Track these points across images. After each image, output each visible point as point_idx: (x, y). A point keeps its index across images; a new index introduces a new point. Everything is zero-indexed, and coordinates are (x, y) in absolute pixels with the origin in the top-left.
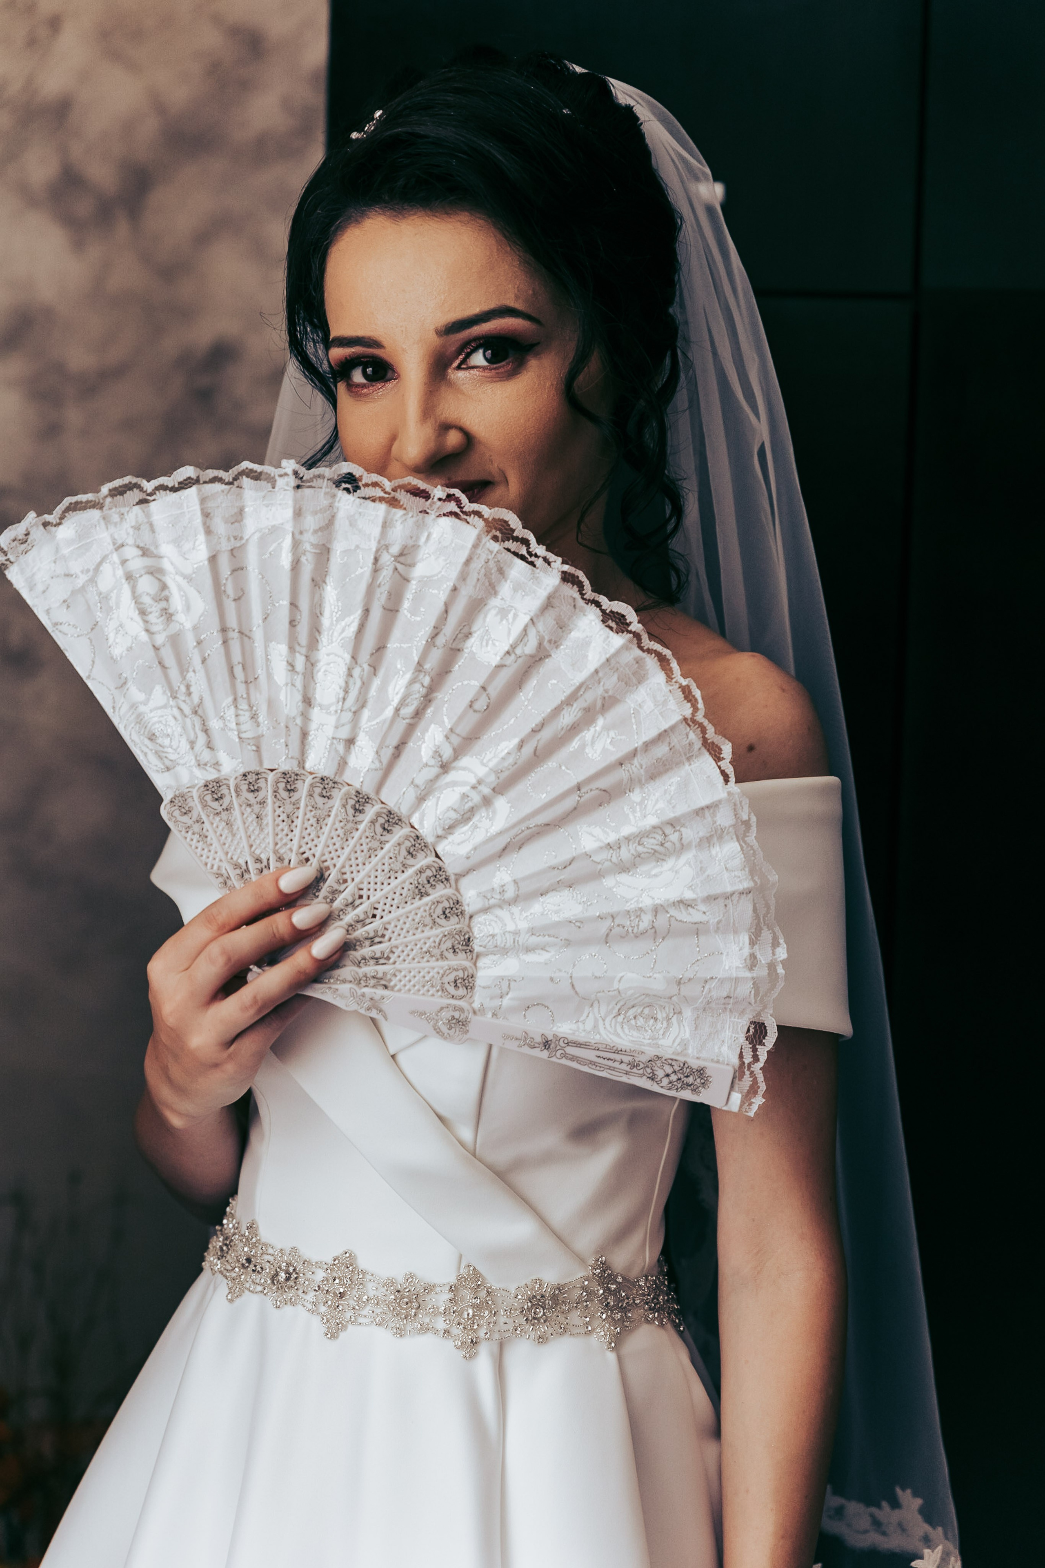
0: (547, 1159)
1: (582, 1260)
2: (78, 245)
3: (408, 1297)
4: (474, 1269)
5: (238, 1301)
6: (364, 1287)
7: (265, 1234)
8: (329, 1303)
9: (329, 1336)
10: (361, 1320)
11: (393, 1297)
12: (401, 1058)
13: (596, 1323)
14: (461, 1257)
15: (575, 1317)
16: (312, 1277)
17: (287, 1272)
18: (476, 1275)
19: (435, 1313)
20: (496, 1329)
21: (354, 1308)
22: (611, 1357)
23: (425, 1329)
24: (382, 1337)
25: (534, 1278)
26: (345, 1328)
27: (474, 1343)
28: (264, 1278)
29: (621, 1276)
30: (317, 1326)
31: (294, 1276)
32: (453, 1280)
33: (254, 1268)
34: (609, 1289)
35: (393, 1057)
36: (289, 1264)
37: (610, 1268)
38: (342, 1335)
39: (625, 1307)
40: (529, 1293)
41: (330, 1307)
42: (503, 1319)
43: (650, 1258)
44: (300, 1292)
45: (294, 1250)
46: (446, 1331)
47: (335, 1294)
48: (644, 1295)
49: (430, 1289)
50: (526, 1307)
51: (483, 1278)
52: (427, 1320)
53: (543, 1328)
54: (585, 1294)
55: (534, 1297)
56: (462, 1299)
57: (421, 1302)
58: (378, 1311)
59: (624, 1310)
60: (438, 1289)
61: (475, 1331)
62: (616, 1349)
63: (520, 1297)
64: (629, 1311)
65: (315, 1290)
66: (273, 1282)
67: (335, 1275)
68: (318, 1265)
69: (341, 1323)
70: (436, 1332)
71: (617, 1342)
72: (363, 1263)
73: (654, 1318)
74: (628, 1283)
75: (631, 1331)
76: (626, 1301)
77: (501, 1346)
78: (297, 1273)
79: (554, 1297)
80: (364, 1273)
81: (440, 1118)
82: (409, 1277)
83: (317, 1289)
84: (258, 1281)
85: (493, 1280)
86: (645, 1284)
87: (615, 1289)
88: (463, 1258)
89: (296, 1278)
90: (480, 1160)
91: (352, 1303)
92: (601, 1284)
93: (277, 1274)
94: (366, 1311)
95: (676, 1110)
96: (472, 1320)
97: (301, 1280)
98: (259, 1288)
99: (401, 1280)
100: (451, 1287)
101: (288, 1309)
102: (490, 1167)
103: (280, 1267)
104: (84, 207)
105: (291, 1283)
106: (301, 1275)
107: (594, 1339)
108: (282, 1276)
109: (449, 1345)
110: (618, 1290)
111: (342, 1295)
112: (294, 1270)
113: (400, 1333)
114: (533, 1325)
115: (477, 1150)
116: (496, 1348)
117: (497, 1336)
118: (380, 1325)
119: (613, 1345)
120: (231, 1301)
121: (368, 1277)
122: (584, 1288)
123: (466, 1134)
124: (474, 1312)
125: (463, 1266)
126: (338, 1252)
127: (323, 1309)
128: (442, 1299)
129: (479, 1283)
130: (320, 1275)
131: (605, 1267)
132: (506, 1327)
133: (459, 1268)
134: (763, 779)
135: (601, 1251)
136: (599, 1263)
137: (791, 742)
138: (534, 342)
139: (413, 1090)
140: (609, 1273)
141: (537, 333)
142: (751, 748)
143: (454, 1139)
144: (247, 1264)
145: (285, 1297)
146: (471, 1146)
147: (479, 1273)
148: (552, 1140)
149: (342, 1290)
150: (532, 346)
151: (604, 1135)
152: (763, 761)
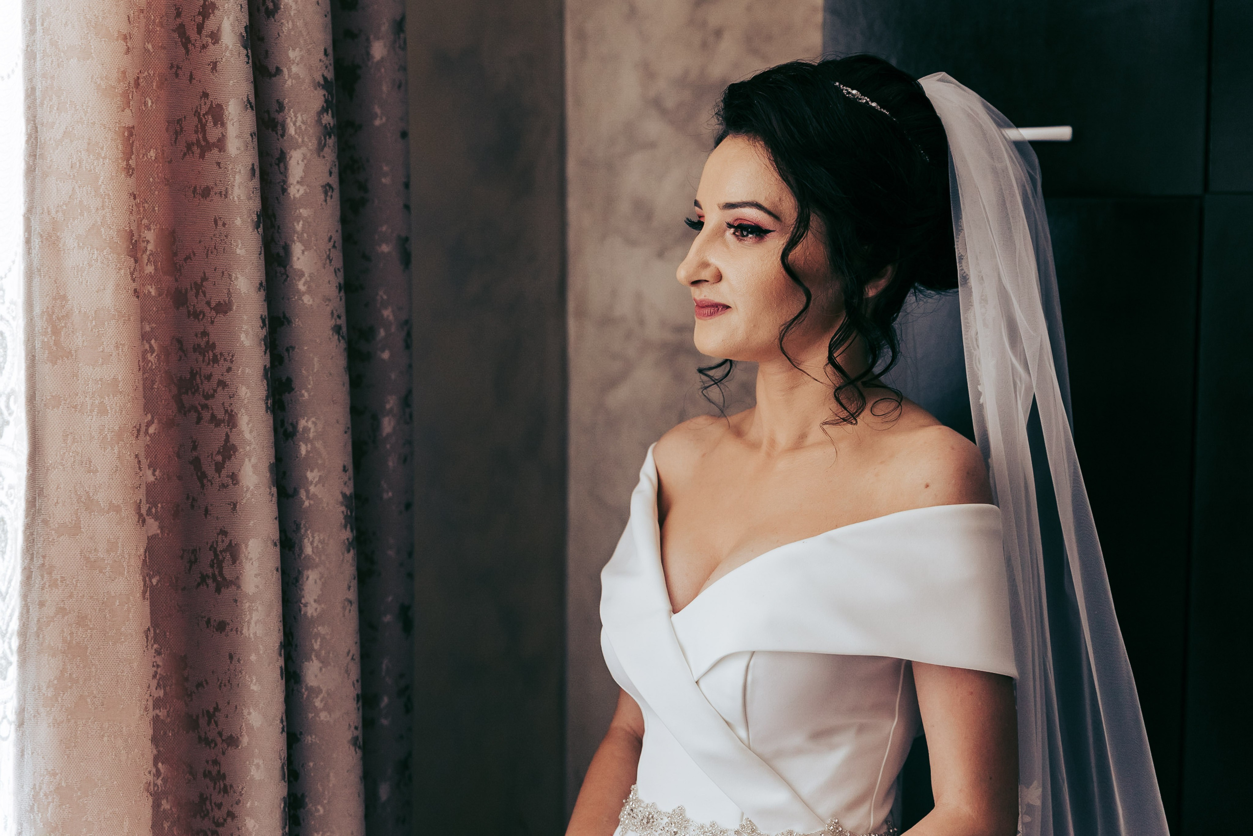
0: (798, 752)
1: (822, 820)
4: (750, 821)
6: (688, 829)
7: (641, 795)
12: (701, 683)
14: (743, 814)
16: (661, 821)
25: (788, 828)
28: (637, 822)
29: (849, 832)
31: (651, 820)
32: (737, 827)
33: (633, 816)
35: (696, 682)
36: (650, 814)
37: (840, 826)
43: (874, 822)
44: (654, 831)
45: (653, 805)
47: (671, 832)
49: (724, 832)
51: (756, 827)
60: (729, 833)
65: (662, 830)
66: (641, 824)
67: (672, 821)
72: (689, 814)
78: (653, 819)
80: (688, 820)
81: (727, 722)
82: (713, 825)
84: (634, 823)
85: (762, 829)
88: (744, 815)
90: (753, 752)
93: (643, 820)
95: (895, 728)
98: (635, 826)
99: (708, 826)
100: (736, 831)
102: (759, 755)
103: (645, 815)
105: (649, 825)
106: (655, 820)
108: (645, 821)
111: (675, 834)
112: (652, 817)
115: (750, 743)
121: (690, 823)
123: (742, 733)
125: (744, 819)
126: (675, 807)
129: (753, 830)
130: (666, 820)
131: (837, 826)
133: (742, 821)
134: (934, 506)
135: (835, 815)
136: (833, 823)
137: (953, 481)
138: (771, 229)
139: (708, 703)
140: (840, 829)
141: (773, 224)
142: (927, 486)
143: (736, 737)
144: (631, 813)
145: (645, 833)
146: (746, 742)
147: (753, 824)
148: (797, 739)
149: (675, 830)
150: (769, 231)
151: (837, 739)
152: (935, 494)
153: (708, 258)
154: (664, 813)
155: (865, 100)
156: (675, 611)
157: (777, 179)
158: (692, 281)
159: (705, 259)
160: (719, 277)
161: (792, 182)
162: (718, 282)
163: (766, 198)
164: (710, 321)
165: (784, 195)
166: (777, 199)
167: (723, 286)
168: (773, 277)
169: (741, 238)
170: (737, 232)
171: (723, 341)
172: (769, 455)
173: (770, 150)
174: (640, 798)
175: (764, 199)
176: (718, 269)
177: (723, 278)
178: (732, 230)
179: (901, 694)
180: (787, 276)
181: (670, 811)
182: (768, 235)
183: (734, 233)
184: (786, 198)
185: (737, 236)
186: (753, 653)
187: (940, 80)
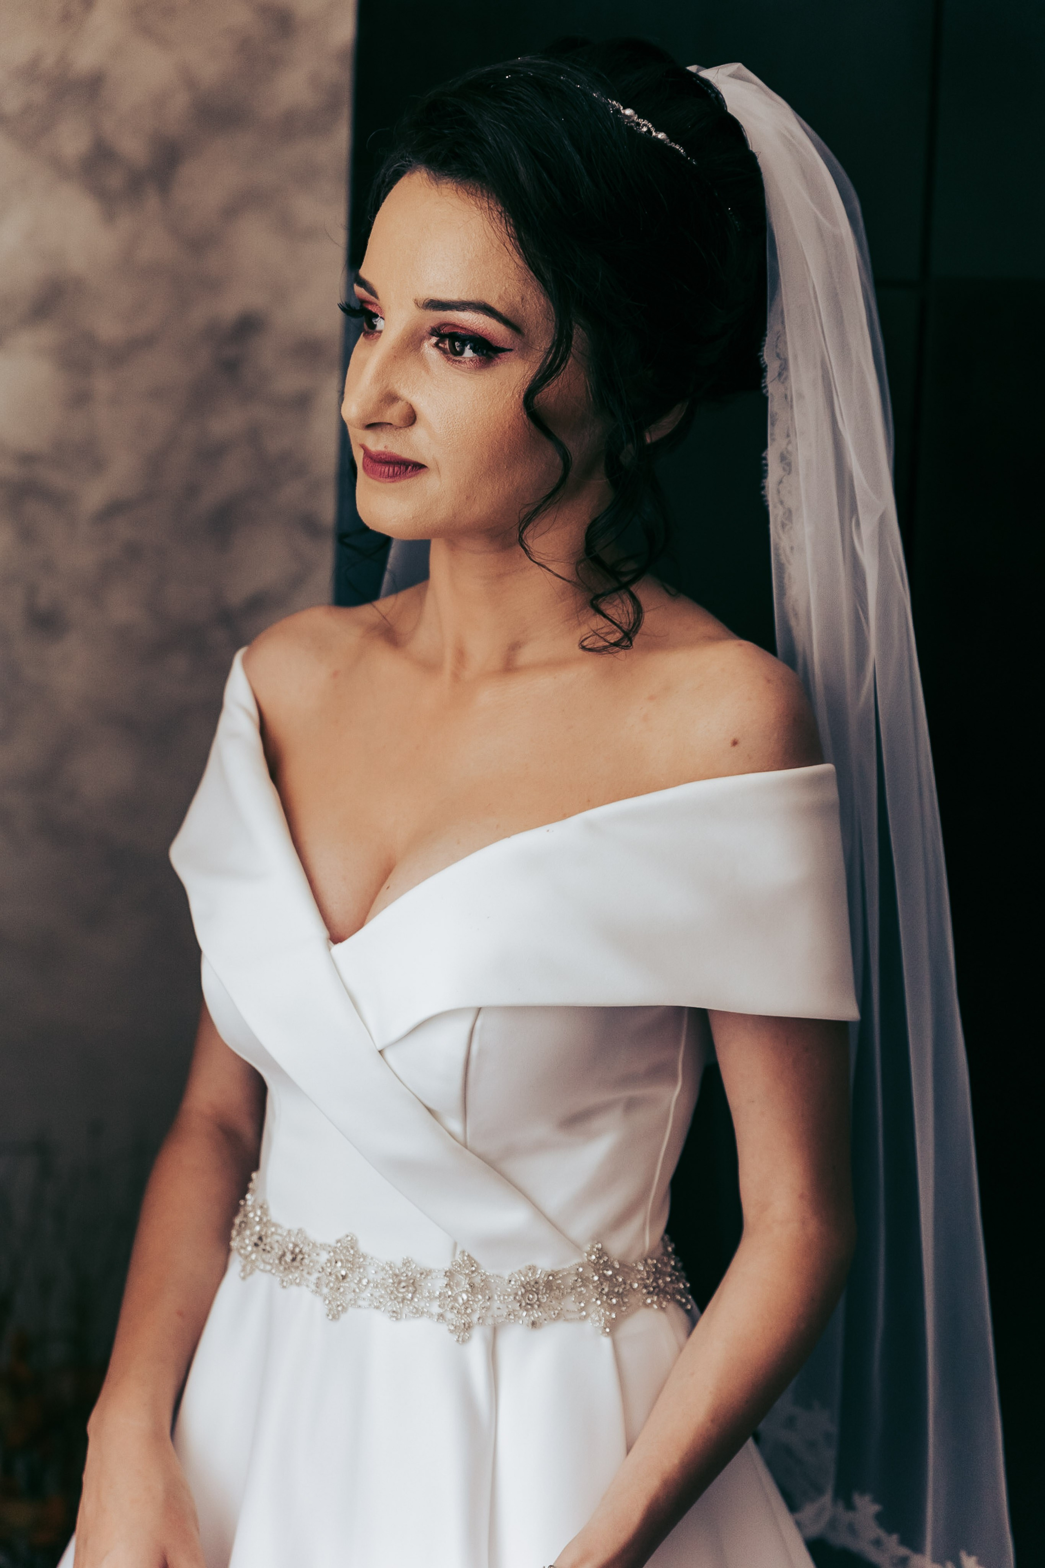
0: (540, 1147)
1: (577, 1247)
2: (109, 216)
3: (405, 1281)
4: (469, 1256)
5: (250, 1279)
6: (364, 1270)
7: (275, 1214)
8: (332, 1285)
9: (330, 1317)
10: (360, 1303)
11: (391, 1281)
12: (388, 1054)
13: (591, 1309)
14: (455, 1245)
15: (570, 1303)
16: (317, 1258)
17: (292, 1252)
18: (471, 1261)
19: (431, 1298)
20: (490, 1313)
21: (354, 1291)
22: (606, 1342)
23: (419, 1313)
24: (380, 1320)
25: (528, 1263)
26: (345, 1309)
27: (468, 1327)
28: (272, 1258)
29: (618, 1261)
30: (320, 1307)
31: (300, 1257)
32: (447, 1266)
33: (264, 1248)
34: (605, 1275)
35: (380, 1052)
36: (295, 1245)
37: (606, 1254)
38: (343, 1317)
39: (622, 1293)
40: (523, 1279)
41: (331, 1288)
42: (497, 1304)
43: (650, 1241)
44: (305, 1273)
45: (300, 1231)
46: (441, 1316)
47: (337, 1277)
48: (642, 1279)
49: (426, 1273)
50: (520, 1293)
51: (478, 1264)
52: (422, 1304)
53: (536, 1314)
54: (579, 1280)
55: (528, 1283)
56: (458, 1284)
57: (417, 1286)
58: (377, 1294)
59: (619, 1295)
60: (434, 1274)
61: (468, 1315)
62: (612, 1334)
63: (513, 1283)
64: (626, 1296)
65: (319, 1272)
66: (280, 1263)
67: (337, 1257)
68: (323, 1247)
69: (341, 1305)
70: (431, 1316)
71: (612, 1327)
72: (363, 1246)
73: (653, 1302)
74: (625, 1268)
75: (628, 1315)
76: (623, 1286)
77: (495, 1330)
78: (302, 1254)
79: (549, 1285)
80: (364, 1257)
81: (429, 1110)
82: (407, 1263)
83: (321, 1270)
84: (267, 1260)
85: (488, 1267)
86: (644, 1268)
87: (611, 1276)
88: (458, 1245)
89: (302, 1259)
90: (472, 1151)
91: (353, 1286)
92: (596, 1271)
93: (284, 1255)
94: (367, 1294)
95: (677, 1100)
96: (466, 1304)
97: (306, 1261)
98: (268, 1267)
99: (399, 1264)
100: (446, 1272)
101: (294, 1289)
102: (480, 1156)
103: (287, 1247)
104: (115, 180)
105: (295, 1264)
106: (306, 1256)
107: (588, 1325)
108: (289, 1257)
109: (443, 1329)
110: (614, 1276)
111: (344, 1277)
112: (301, 1251)
113: (396, 1315)
114: (527, 1310)
115: (468, 1140)
116: (489, 1332)
117: (490, 1321)
118: (377, 1308)
119: (608, 1330)
120: (244, 1278)
121: (368, 1260)
122: (578, 1274)
123: (455, 1126)
124: (468, 1297)
125: (458, 1252)
126: (340, 1235)
127: (325, 1290)
128: (438, 1284)
129: (474, 1269)
130: (324, 1257)
131: (602, 1253)
132: (498, 1312)
133: (454, 1255)
134: (748, 773)
135: (598, 1237)
136: (595, 1250)
137: (776, 735)
138: (506, 347)
139: (401, 1084)
140: (606, 1259)
141: (511, 338)
142: (735, 743)
143: (444, 1131)
144: (259, 1243)
145: (291, 1277)
146: (461, 1138)
147: (473, 1259)
148: (542, 1130)
149: (343, 1273)
150: (503, 350)
151: (598, 1123)
152: (748, 755)
153: (396, 386)
154: (321, 1245)
155: (645, 126)
156: (336, 938)
157: (518, 265)
158: (367, 424)
159: (390, 388)
160: (411, 418)
161: (548, 276)
162: (409, 426)
163: (500, 297)
164: (393, 485)
165: (529, 293)
166: (518, 299)
167: (418, 434)
168: (507, 426)
169: (451, 356)
170: (443, 342)
171: (413, 518)
172: (456, 677)
173: (511, 220)
174: (274, 1220)
175: (496, 297)
176: (411, 406)
177: (418, 417)
178: (434, 340)
179: (686, 1046)
180: (532, 426)
181: (332, 1242)
182: (500, 354)
183: (436, 345)
184: (532, 298)
185: (444, 351)
186: (479, 1010)
187: (734, 76)
